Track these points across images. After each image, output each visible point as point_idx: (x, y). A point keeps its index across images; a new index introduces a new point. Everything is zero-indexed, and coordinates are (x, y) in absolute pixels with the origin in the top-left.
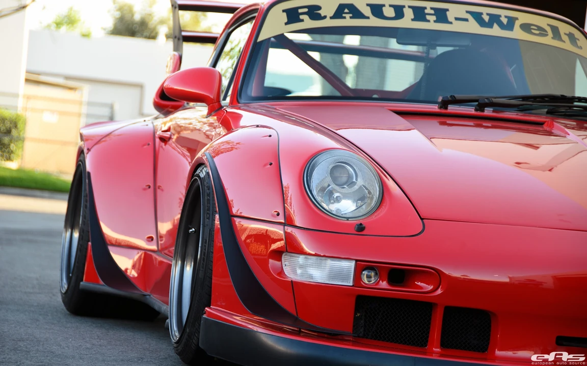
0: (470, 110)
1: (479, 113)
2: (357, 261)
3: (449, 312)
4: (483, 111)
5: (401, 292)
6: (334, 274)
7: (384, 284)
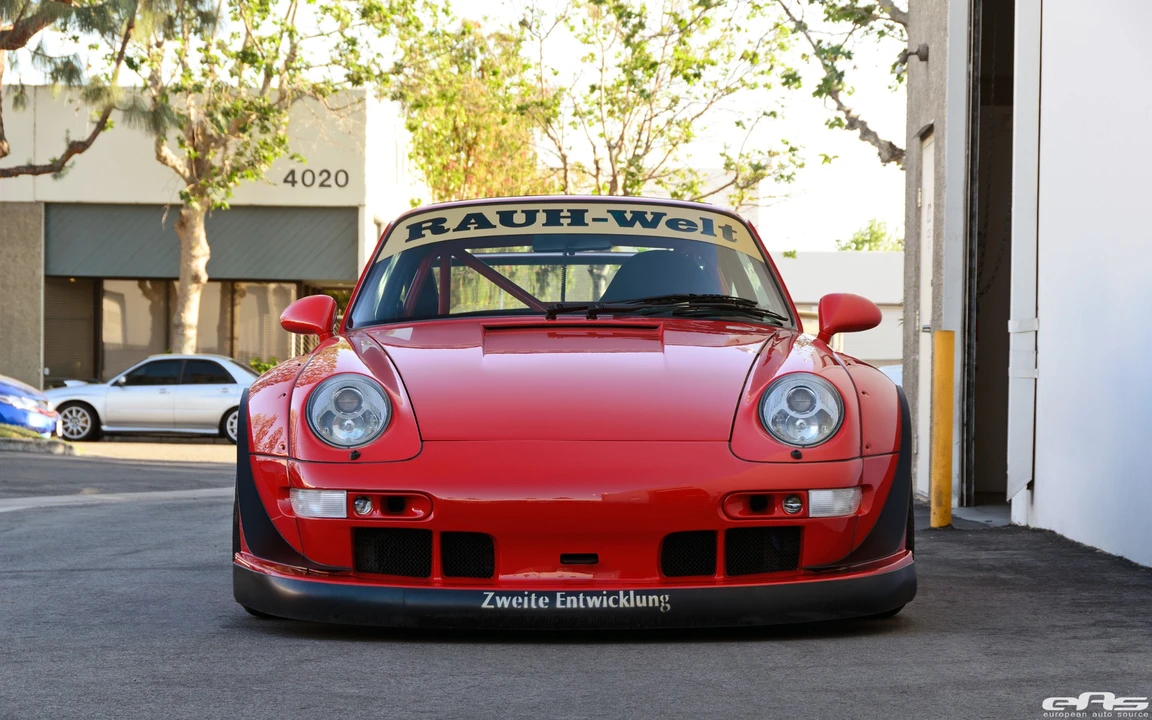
0: (582, 319)
1: (591, 321)
2: (348, 491)
3: (446, 537)
4: (595, 318)
5: (396, 520)
6: (328, 507)
7: (377, 514)
